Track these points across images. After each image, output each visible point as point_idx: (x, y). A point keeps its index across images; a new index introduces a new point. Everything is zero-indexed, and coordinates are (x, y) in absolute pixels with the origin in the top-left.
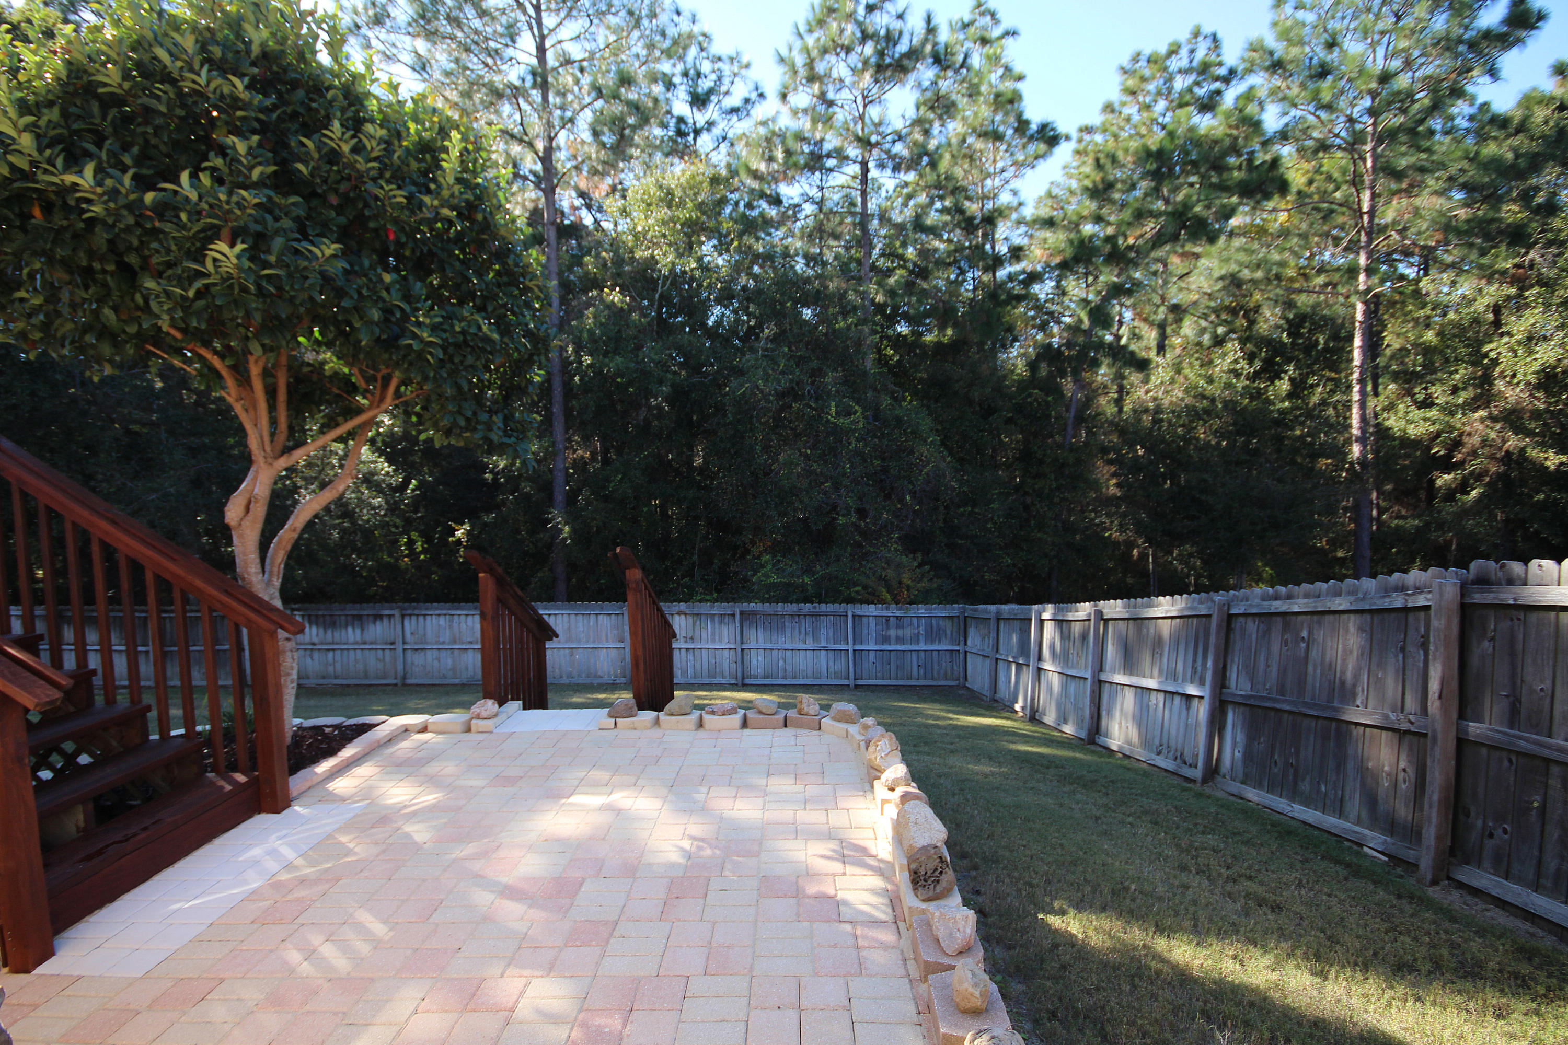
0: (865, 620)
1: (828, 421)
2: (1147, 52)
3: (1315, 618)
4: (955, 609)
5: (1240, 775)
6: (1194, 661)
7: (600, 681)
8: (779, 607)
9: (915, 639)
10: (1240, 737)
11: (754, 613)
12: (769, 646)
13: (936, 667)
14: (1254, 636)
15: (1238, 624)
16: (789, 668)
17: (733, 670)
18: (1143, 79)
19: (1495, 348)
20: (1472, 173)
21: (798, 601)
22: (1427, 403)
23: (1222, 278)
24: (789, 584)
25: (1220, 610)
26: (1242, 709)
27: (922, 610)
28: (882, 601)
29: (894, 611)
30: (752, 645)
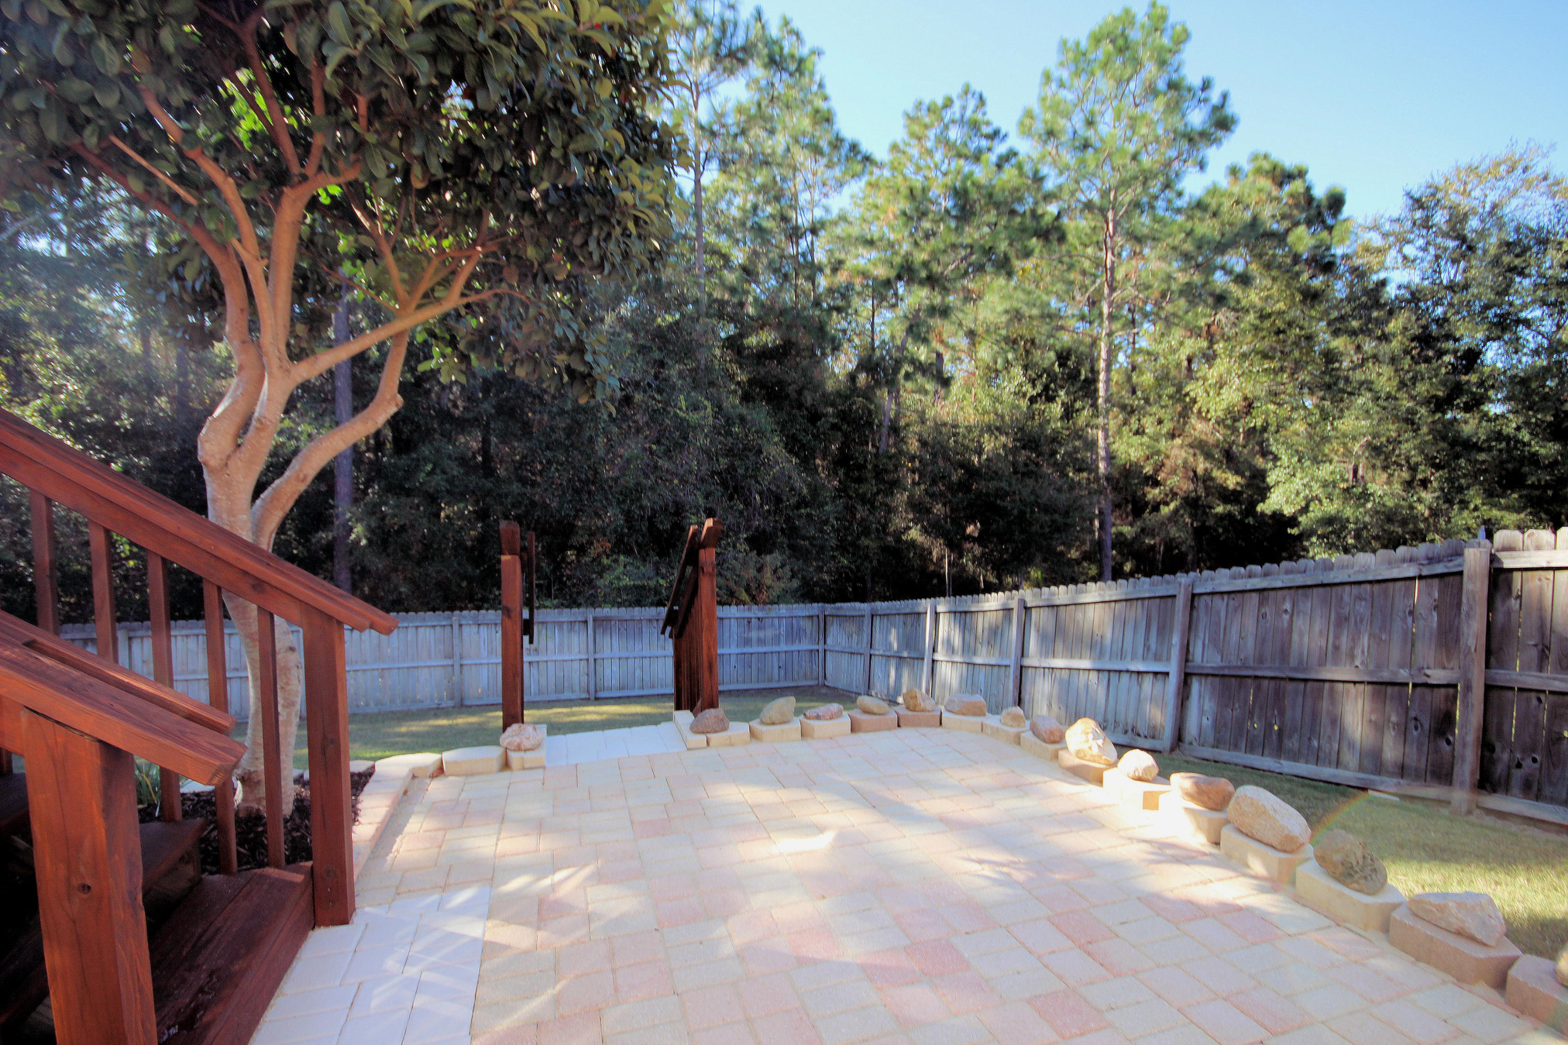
0: (726, 622)
1: (676, 415)
2: (927, 101)
3: (1300, 591)
4: (815, 608)
5: (1211, 739)
6: (1147, 638)
8: (637, 612)
9: (777, 640)
10: (1209, 705)
11: (608, 619)
12: (624, 654)
13: (796, 667)
14: (1223, 613)
15: (1201, 603)
16: (646, 678)
17: (584, 684)
18: (926, 127)
19: (1194, 389)
21: (652, 604)
22: (1139, 432)
23: (1007, 312)
24: (643, 587)
25: (1186, 589)
26: (1210, 679)
27: (783, 610)
28: (740, 602)
29: (755, 611)
30: (607, 653)
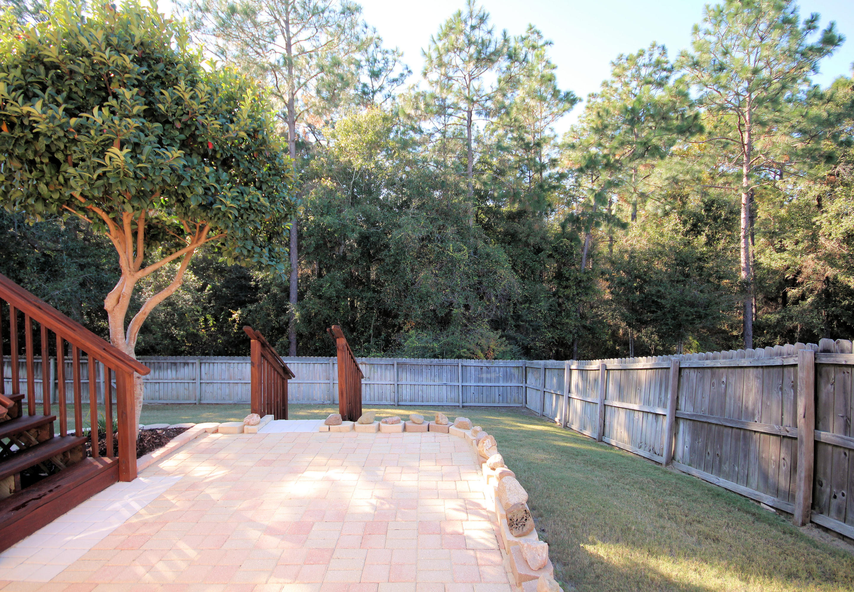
0: (468, 368)
1: (448, 255)
2: (626, 54)
3: (730, 370)
4: (520, 363)
5: (688, 461)
6: (660, 394)
7: (315, 402)
8: (420, 361)
9: (497, 379)
10: (688, 439)
11: (405, 364)
12: (413, 383)
13: (509, 396)
14: (695, 381)
15: (685, 373)
16: (425, 396)
17: (392, 397)
18: (625, 69)
19: (818, 219)
20: (805, 124)
21: (430, 357)
22: (782, 250)
23: (667, 179)
24: (425, 348)
25: (675, 365)
26: (688, 422)
27: (501, 363)
28: (478, 358)
29: (485, 363)
30: (404, 382)
